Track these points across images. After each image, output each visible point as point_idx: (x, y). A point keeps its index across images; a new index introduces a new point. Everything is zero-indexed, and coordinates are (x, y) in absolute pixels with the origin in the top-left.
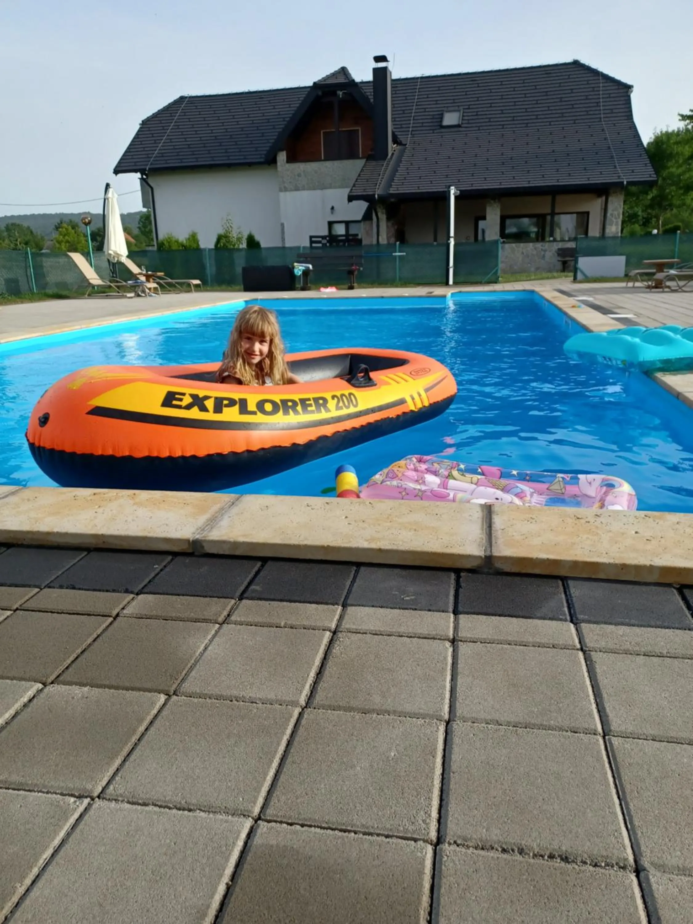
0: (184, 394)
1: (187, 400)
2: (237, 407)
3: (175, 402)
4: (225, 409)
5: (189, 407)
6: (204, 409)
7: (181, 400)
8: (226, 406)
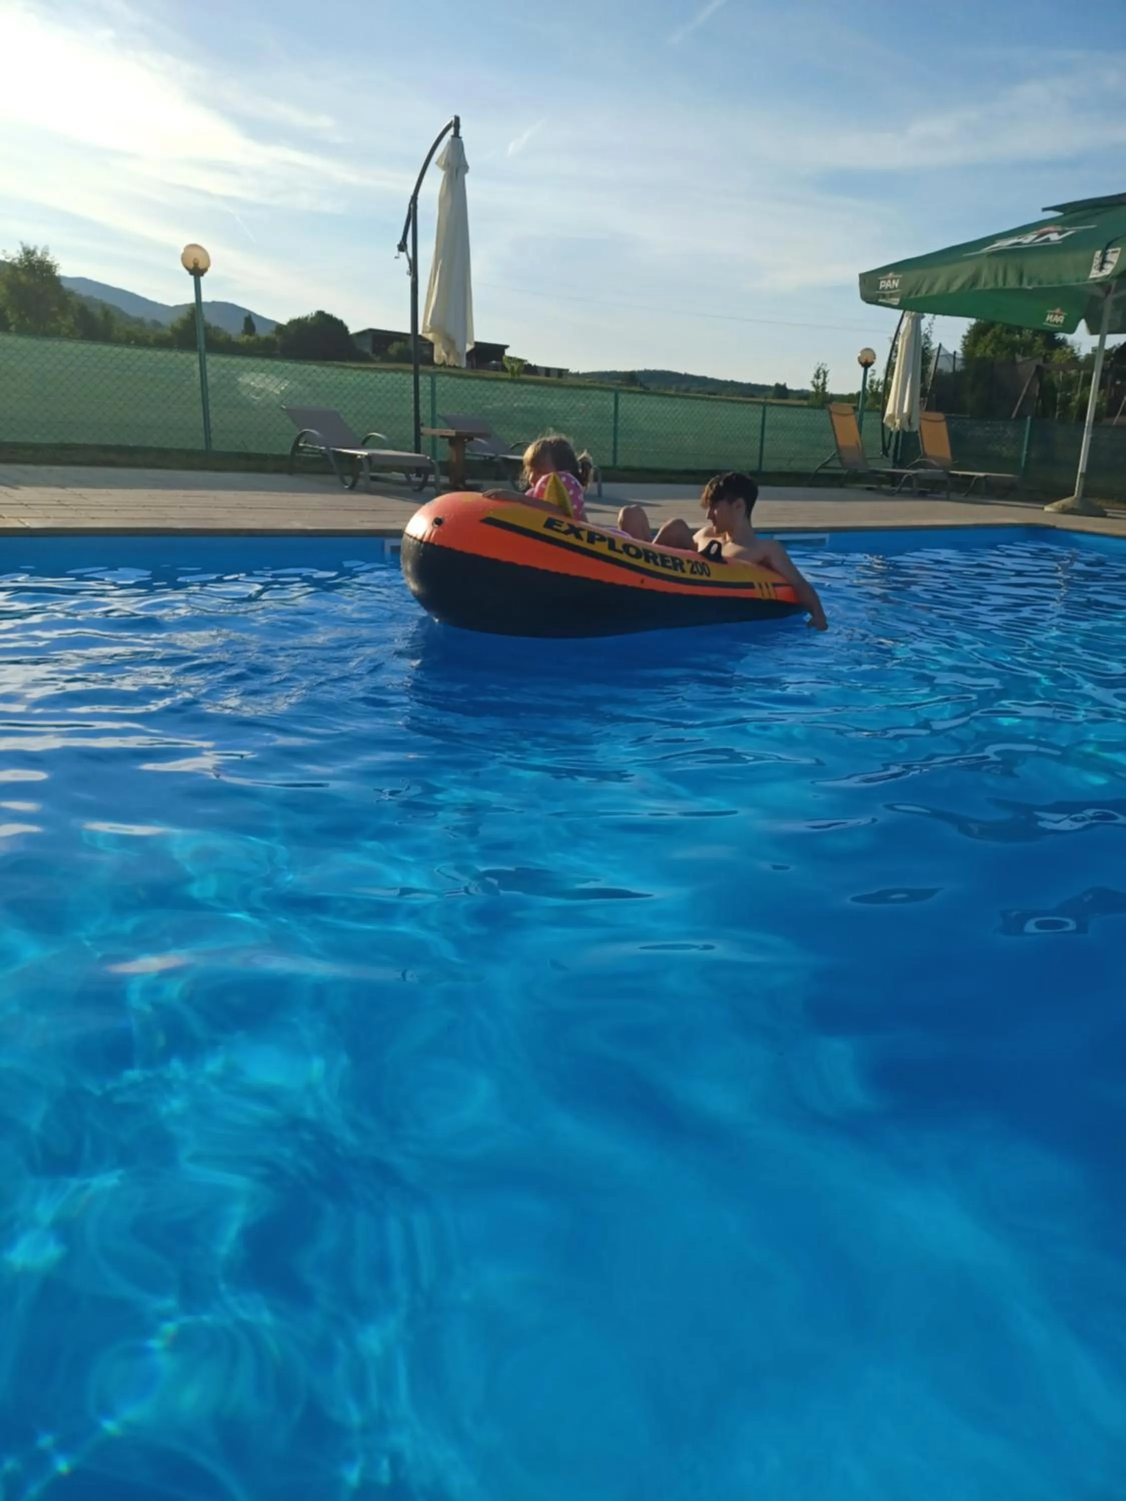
0: (562, 522)
1: (565, 527)
2: (607, 543)
3: (555, 527)
4: (597, 543)
5: (566, 533)
6: (578, 537)
7: (560, 526)
8: (598, 540)
